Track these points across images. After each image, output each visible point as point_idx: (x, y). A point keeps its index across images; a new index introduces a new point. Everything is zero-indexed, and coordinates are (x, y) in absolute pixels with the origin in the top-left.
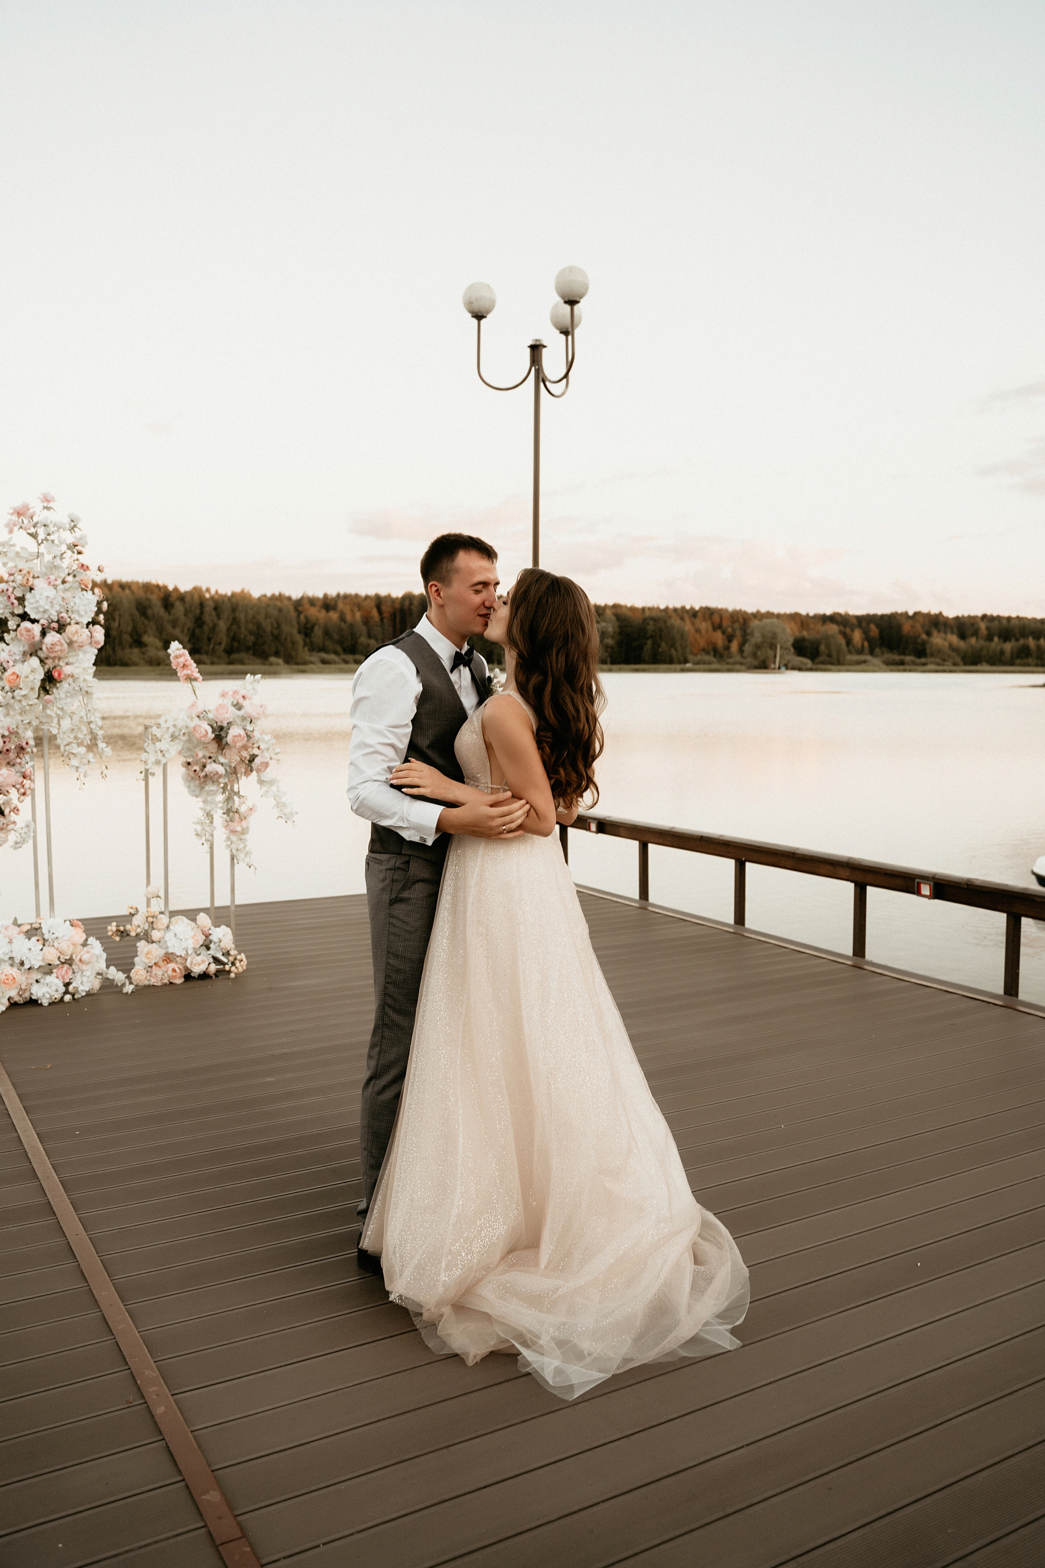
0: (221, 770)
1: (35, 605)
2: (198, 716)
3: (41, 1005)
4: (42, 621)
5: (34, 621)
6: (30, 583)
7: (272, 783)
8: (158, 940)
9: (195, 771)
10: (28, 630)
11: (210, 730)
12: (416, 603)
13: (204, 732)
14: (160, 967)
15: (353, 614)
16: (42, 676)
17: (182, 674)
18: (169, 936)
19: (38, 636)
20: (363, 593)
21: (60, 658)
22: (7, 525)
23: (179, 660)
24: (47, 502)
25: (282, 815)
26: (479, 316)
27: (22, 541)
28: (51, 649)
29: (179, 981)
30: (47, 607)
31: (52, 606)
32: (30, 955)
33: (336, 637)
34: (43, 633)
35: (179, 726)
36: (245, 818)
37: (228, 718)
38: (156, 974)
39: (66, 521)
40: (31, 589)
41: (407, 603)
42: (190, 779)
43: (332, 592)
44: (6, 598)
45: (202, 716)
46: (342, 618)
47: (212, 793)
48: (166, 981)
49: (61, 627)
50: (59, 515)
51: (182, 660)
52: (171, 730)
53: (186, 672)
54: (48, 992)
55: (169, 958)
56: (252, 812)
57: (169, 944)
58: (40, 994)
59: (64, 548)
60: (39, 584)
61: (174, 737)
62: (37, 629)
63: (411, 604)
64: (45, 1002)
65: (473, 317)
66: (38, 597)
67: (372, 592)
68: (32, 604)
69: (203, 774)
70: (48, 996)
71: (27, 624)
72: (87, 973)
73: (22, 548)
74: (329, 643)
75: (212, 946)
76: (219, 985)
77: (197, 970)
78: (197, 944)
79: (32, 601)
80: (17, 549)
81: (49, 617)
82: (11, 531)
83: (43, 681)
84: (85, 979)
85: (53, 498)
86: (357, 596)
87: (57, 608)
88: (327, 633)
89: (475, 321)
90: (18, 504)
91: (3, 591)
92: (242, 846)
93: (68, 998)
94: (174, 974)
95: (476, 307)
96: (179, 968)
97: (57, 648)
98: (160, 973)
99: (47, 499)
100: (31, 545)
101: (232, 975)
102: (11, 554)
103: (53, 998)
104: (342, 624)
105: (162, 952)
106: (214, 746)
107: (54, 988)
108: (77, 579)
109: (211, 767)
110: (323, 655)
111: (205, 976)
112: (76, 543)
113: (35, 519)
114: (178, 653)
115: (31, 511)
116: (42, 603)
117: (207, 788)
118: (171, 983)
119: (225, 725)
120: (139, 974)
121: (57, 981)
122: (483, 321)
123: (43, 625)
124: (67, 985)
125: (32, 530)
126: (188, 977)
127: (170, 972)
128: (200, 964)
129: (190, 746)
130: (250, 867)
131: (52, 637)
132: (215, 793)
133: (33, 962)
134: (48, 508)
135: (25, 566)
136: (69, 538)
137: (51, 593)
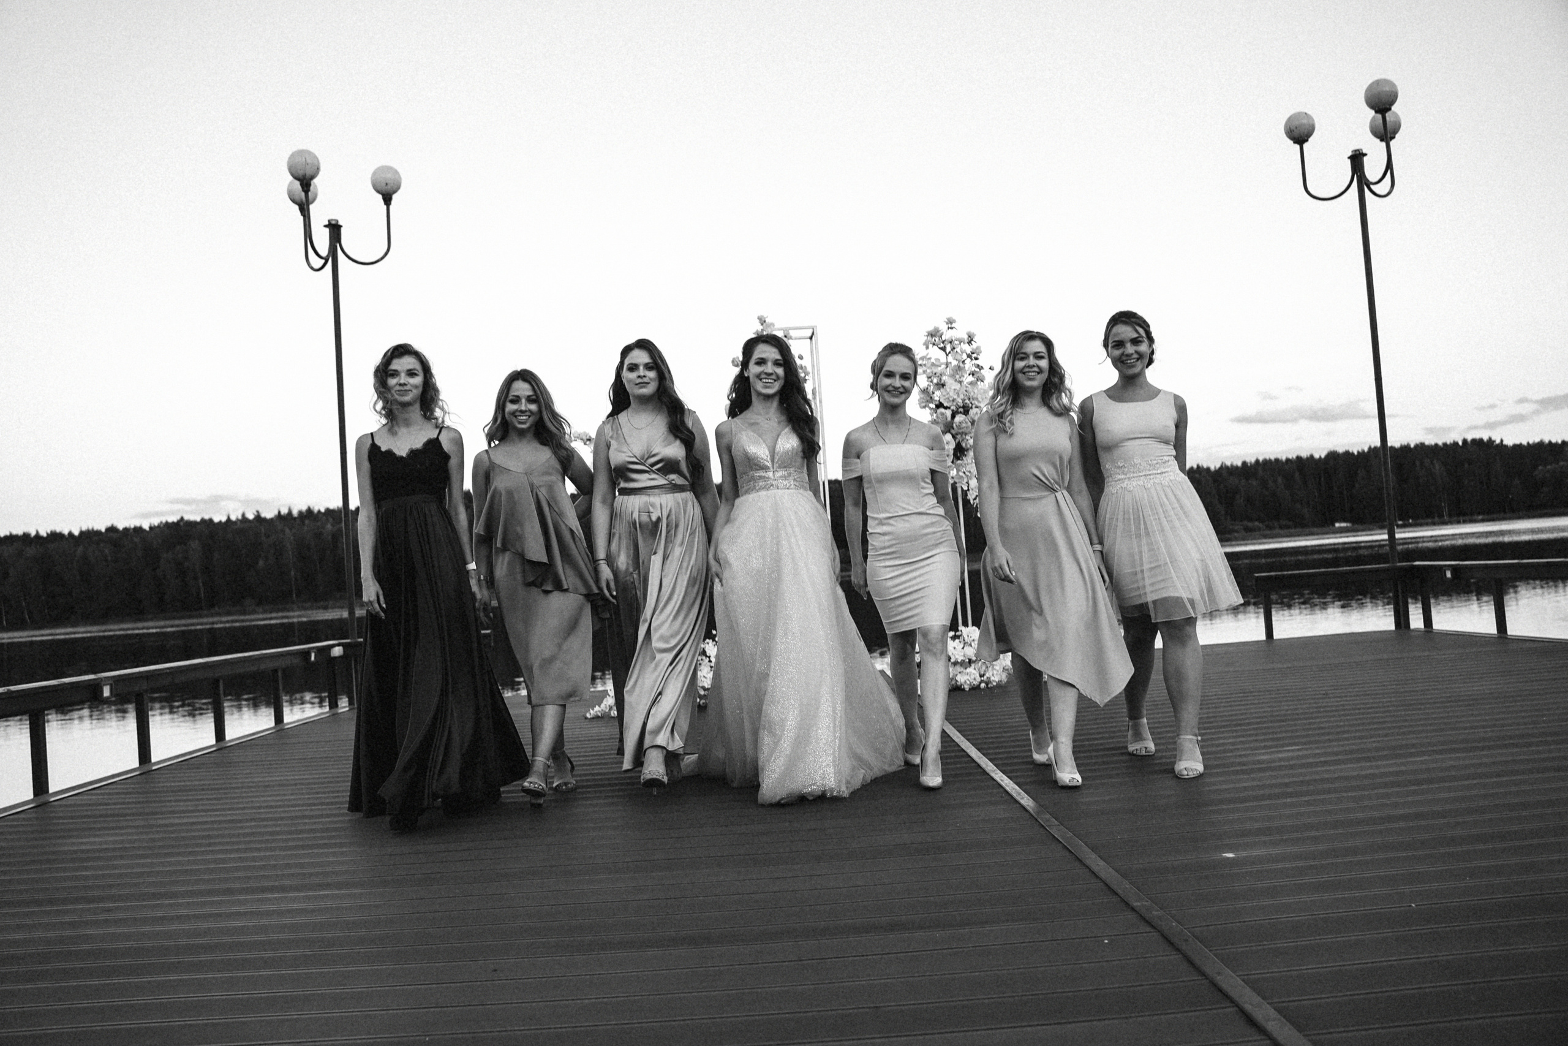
1: (947, 397)
3: (964, 690)
4: (952, 408)
5: (946, 408)
6: (943, 382)
10: (942, 414)
19: (949, 418)
21: (966, 434)
22: (924, 344)
24: (951, 324)
26: (1300, 141)
27: (935, 354)
28: (959, 427)
30: (955, 397)
31: (958, 396)
32: (955, 652)
34: (953, 416)
39: (966, 337)
40: (944, 386)
44: (927, 395)
46: (1264, 485)
49: (966, 410)
50: (960, 333)
54: (968, 681)
58: (963, 681)
59: (964, 356)
60: (949, 382)
62: (948, 413)
64: (967, 688)
65: (1294, 143)
66: (948, 390)
70: (969, 684)
71: (942, 410)
72: (997, 668)
73: (936, 360)
74: (1251, 511)
79: (945, 394)
80: (933, 360)
81: (957, 404)
82: (927, 348)
84: (995, 672)
85: (955, 321)
87: (962, 396)
90: (931, 328)
93: (983, 685)
97: (964, 425)
99: (950, 322)
100: (941, 355)
102: (929, 365)
103: (973, 685)
104: (1264, 490)
107: (972, 677)
112: (973, 352)
113: (943, 339)
115: (940, 331)
116: (951, 394)
121: (974, 671)
122: (1304, 145)
124: (981, 676)
125: (942, 346)
131: (959, 418)
133: (957, 657)
134: (952, 328)
135: (939, 370)
136: (968, 349)
137: (957, 386)
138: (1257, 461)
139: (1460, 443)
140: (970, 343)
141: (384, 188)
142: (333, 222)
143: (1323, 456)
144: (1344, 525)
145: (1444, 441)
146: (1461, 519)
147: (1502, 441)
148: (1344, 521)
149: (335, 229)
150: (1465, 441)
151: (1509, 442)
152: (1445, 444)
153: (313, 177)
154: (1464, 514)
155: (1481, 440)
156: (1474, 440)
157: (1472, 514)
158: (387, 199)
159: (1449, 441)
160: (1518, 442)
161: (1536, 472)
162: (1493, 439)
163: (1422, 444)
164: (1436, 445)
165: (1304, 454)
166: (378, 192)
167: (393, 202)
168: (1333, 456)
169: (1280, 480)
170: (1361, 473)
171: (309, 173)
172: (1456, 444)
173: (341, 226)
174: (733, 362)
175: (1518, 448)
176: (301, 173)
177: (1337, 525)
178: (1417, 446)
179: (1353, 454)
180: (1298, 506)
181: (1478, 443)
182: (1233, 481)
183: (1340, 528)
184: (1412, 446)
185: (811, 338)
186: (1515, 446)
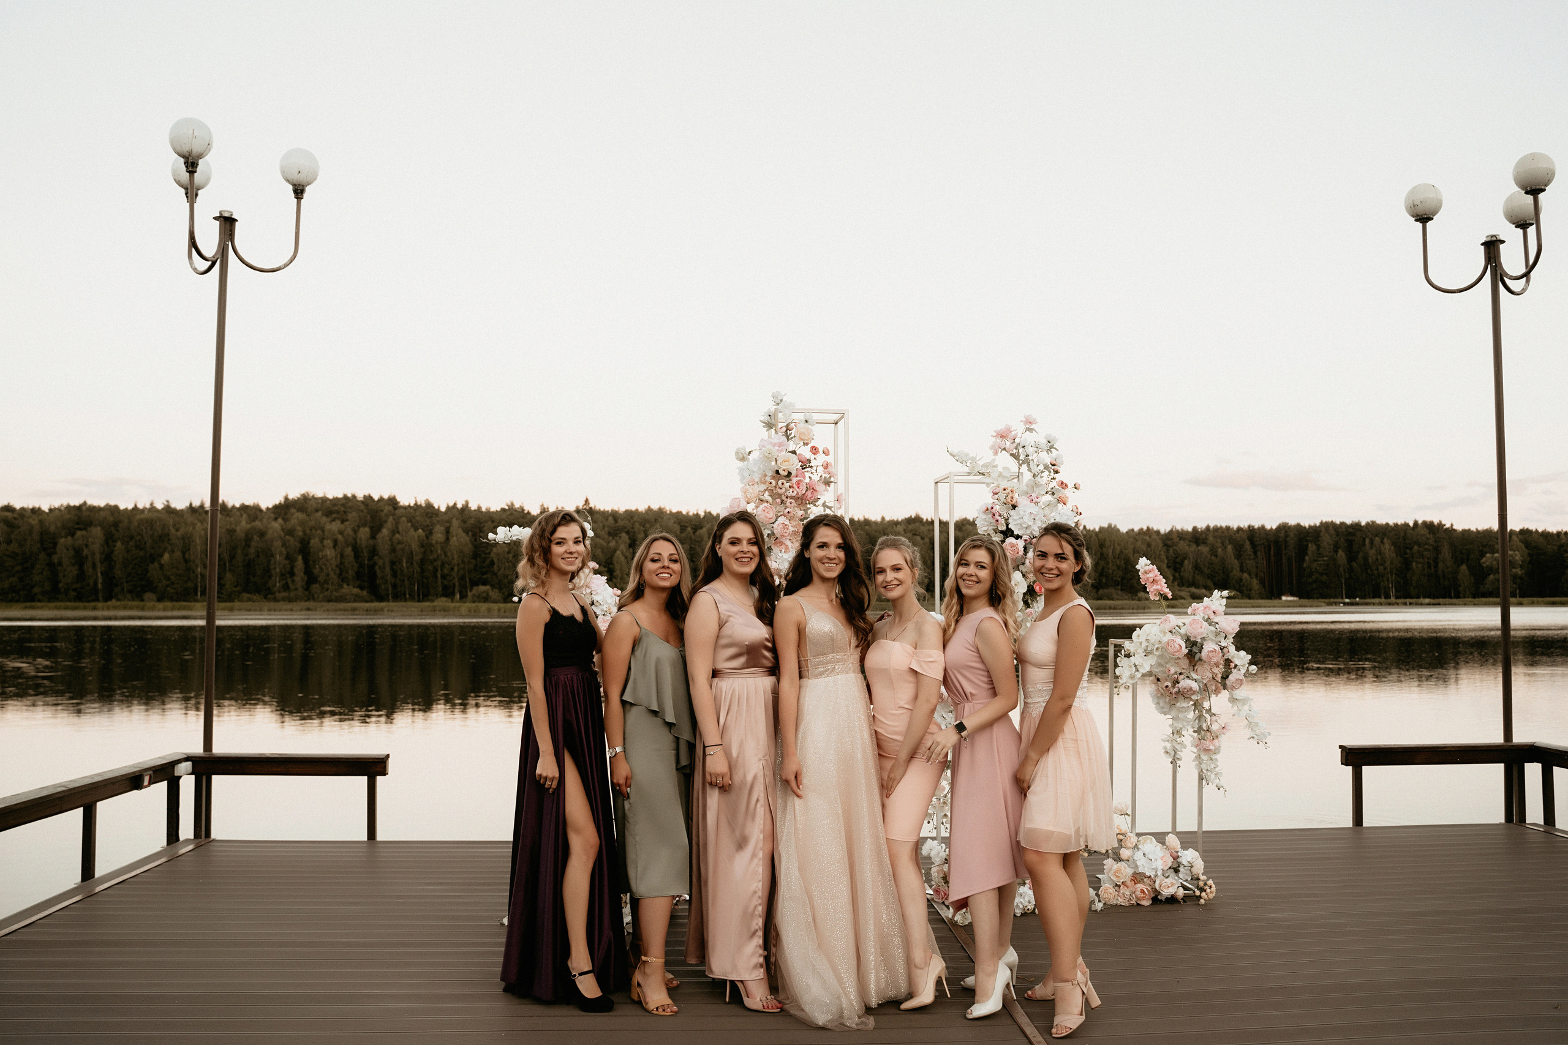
0: (1195, 686)
1: (1019, 522)
2: (1170, 632)
4: (1025, 537)
5: (1018, 537)
6: (1014, 501)
7: (1244, 701)
8: (1126, 858)
9: (1167, 686)
10: (1013, 546)
11: (1184, 645)
12: (1292, 534)
13: (1177, 646)
14: (1128, 887)
15: (1226, 548)
16: (1025, 590)
17: (1152, 590)
18: (1138, 855)
19: (1021, 552)
20: (1234, 525)
22: (991, 448)
23: (1148, 576)
24: (1029, 425)
25: (1255, 736)
26: (1424, 219)
27: (1005, 462)
29: (1146, 903)
30: (1030, 523)
31: (1034, 523)
33: (1206, 571)
35: (1152, 641)
36: (1217, 737)
37: (1202, 633)
38: (1123, 894)
39: (1044, 442)
40: (1014, 507)
41: (1282, 534)
42: (1159, 695)
43: (1201, 525)
44: (990, 516)
45: (1174, 631)
46: (1213, 552)
47: (1183, 710)
48: (1133, 902)
50: (1039, 436)
51: (1151, 575)
52: (1144, 645)
53: (1155, 587)
54: (1021, 903)
55: (1138, 877)
56: (1225, 730)
57: (1139, 863)
59: (1041, 467)
60: (1023, 502)
61: (1147, 653)
62: (1020, 544)
63: (1287, 536)
65: (1416, 220)
66: (1022, 513)
67: (1244, 524)
68: (1015, 520)
69: (1176, 690)
70: (1021, 907)
71: (1011, 540)
73: (1006, 469)
74: (1199, 579)
75: (1181, 869)
76: (1188, 911)
77: (1167, 892)
78: (1166, 866)
79: (1015, 518)
80: (1000, 469)
81: (1032, 533)
82: (996, 453)
83: (1025, 594)
85: (1035, 420)
86: (1228, 528)
88: (1197, 567)
89: (1420, 225)
90: (1001, 427)
91: (987, 510)
92: (1213, 766)
94: (1142, 895)
95: (1420, 210)
96: (1147, 889)
98: (1128, 893)
99: (1028, 422)
100: (1013, 465)
101: (1202, 901)
102: (994, 475)
103: (1026, 909)
104: (1213, 558)
105: (1130, 871)
106: (1185, 663)
107: (1027, 899)
108: (1055, 496)
109: (1184, 683)
110: (1193, 590)
111: (1172, 900)
112: (1054, 462)
113: (1017, 441)
114: (1147, 568)
115: (1013, 433)
116: (1026, 519)
117: (1178, 705)
118: (1138, 904)
119: (1199, 641)
120: (1108, 892)
122: (1429, 224)
123: (1026, 540)
125: (1015, 451)
126: (1156, 900)
127: (1138, 893)
128: (1170, 887)
129: (1161, 661)
130: (1219, 789)
132: (1186, 710)
134: (1030, 430)
135: (1007, 485)
136: (1047, 459)
137: (1034, 509)
138: (1208, 527)
139: (1411, 524)
140: (1049, 451)
141: (296, 178)
142: (226, 215)
143: (1274, 527)
144: (1290, 598)
145: (1395, 521)
146: (1408, 601)
147: (1452, 525)
148: (1292, 595)
149: (228, 223)
150: (1416, 523)
151: (1459, 527)
152: (1396, 525)
153: (200, 156)
154: (1411, 597)
155: (1432, 523)
156: (1424, 523)
157: (1418, 597)
158: (299, 192)
159: (1400, 522)
160: (1467, 528)
161: (1484, 560)
162: (1443, 523)
163: (1373, 522)
164: (1387, 524)
165: (1257, 525)
166: (288, 181)
167: (305, 195)
168: (1284, 528)
169: (1230, 547)
170: (1312, 547)
171: (196, 149)
172: (1406, 525)
173: (236, 220)
174: (737, 453)
175: (1466, 533)
176: (185, 149)
177: (1284, 598)
178: (1368, 524)
179: (1305, 528)
180: (1246, 575)
181: (1429, 526)
182: (1183, 546)
183: (1286, 601)
184: (1363, 524)
185: (836, 423)
186: (1464, 531)
